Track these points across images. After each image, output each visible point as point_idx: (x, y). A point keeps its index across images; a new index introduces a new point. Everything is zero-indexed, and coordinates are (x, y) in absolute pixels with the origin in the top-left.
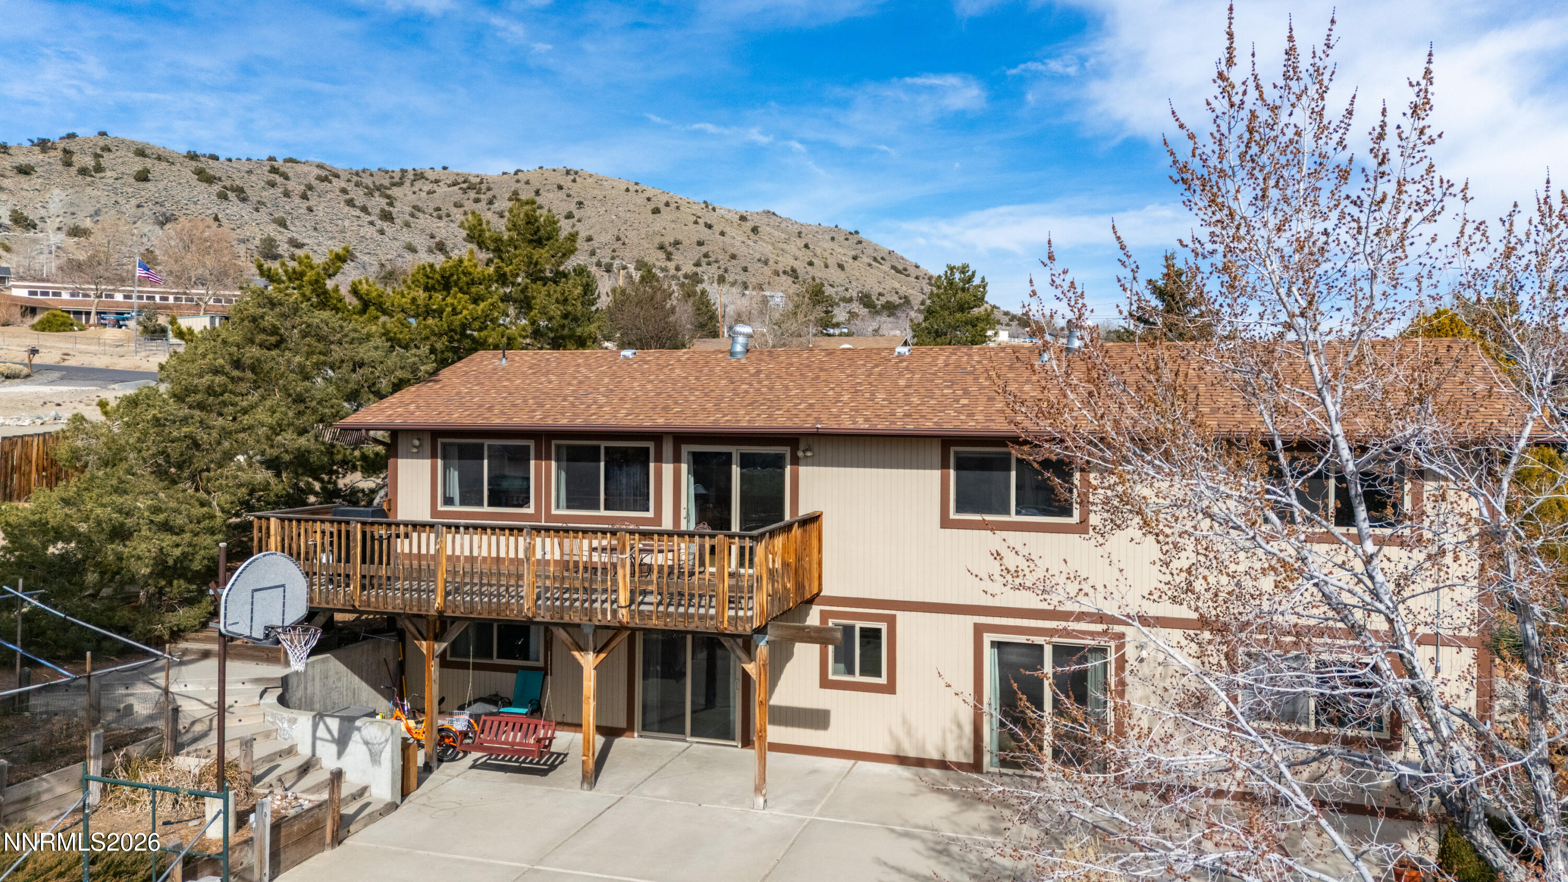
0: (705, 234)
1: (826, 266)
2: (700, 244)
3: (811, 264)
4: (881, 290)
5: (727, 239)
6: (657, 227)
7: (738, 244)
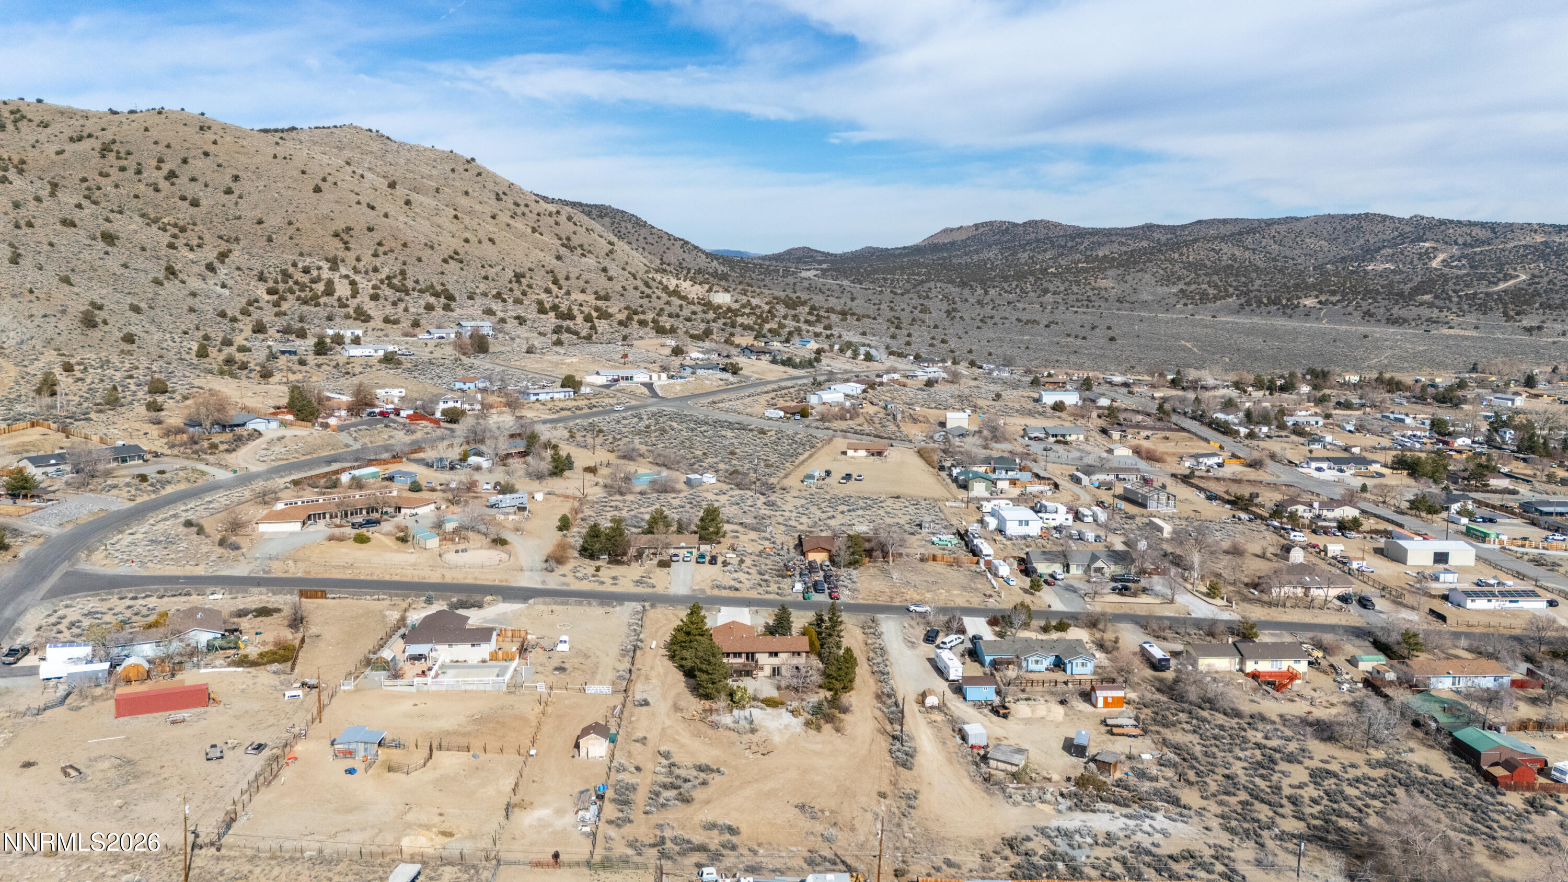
0: (371, 217)
1: (480, 242)
2: (370, 229)
3: (467, 241)
4: (530, 265)
5: (390, 221)
6: (324, 209)
7: (402, 226)
